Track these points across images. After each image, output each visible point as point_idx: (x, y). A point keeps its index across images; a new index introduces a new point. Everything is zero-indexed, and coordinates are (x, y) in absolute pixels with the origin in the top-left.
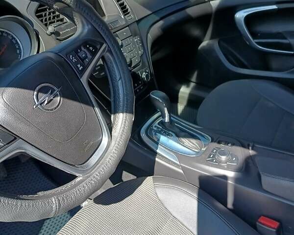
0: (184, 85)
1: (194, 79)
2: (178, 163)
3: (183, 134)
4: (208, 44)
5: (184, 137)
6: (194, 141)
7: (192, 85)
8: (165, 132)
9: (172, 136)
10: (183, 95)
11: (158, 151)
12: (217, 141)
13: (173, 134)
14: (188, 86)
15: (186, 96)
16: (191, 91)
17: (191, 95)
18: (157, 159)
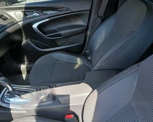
0: (22, 64)
1: (26, 60)
2: (23, 109)
3: (22, 93)
4: (25, 42)
5: (23, 94)
6: (28, 94)
7: (26, 63)
8: (12, 96)
9: (16, 96)
10: (23, 69)
11: (11, 107)
12: (39, 90)
13: (17, 95)
14: (24, 64)
15: (25, 69)
16: (27, 66)
17: (27, 68)
18: (11, 112)
